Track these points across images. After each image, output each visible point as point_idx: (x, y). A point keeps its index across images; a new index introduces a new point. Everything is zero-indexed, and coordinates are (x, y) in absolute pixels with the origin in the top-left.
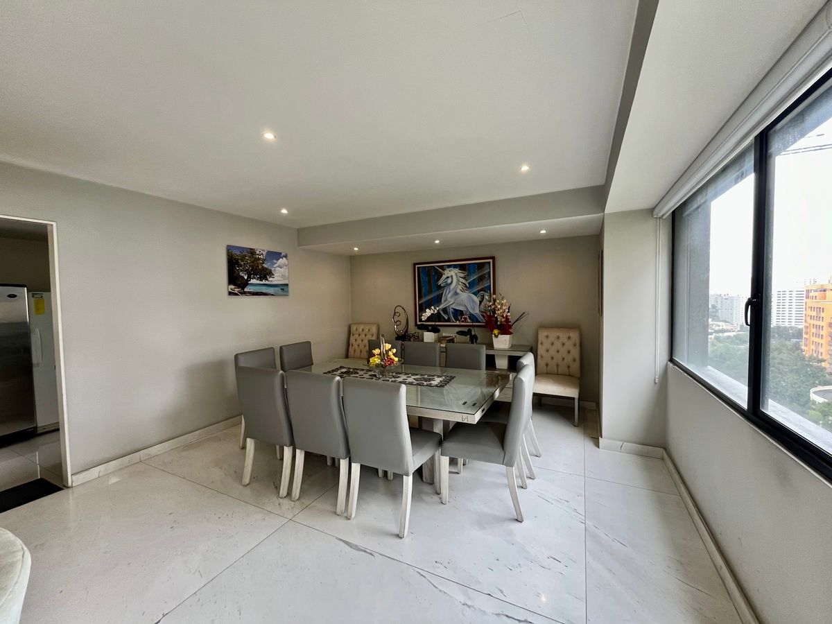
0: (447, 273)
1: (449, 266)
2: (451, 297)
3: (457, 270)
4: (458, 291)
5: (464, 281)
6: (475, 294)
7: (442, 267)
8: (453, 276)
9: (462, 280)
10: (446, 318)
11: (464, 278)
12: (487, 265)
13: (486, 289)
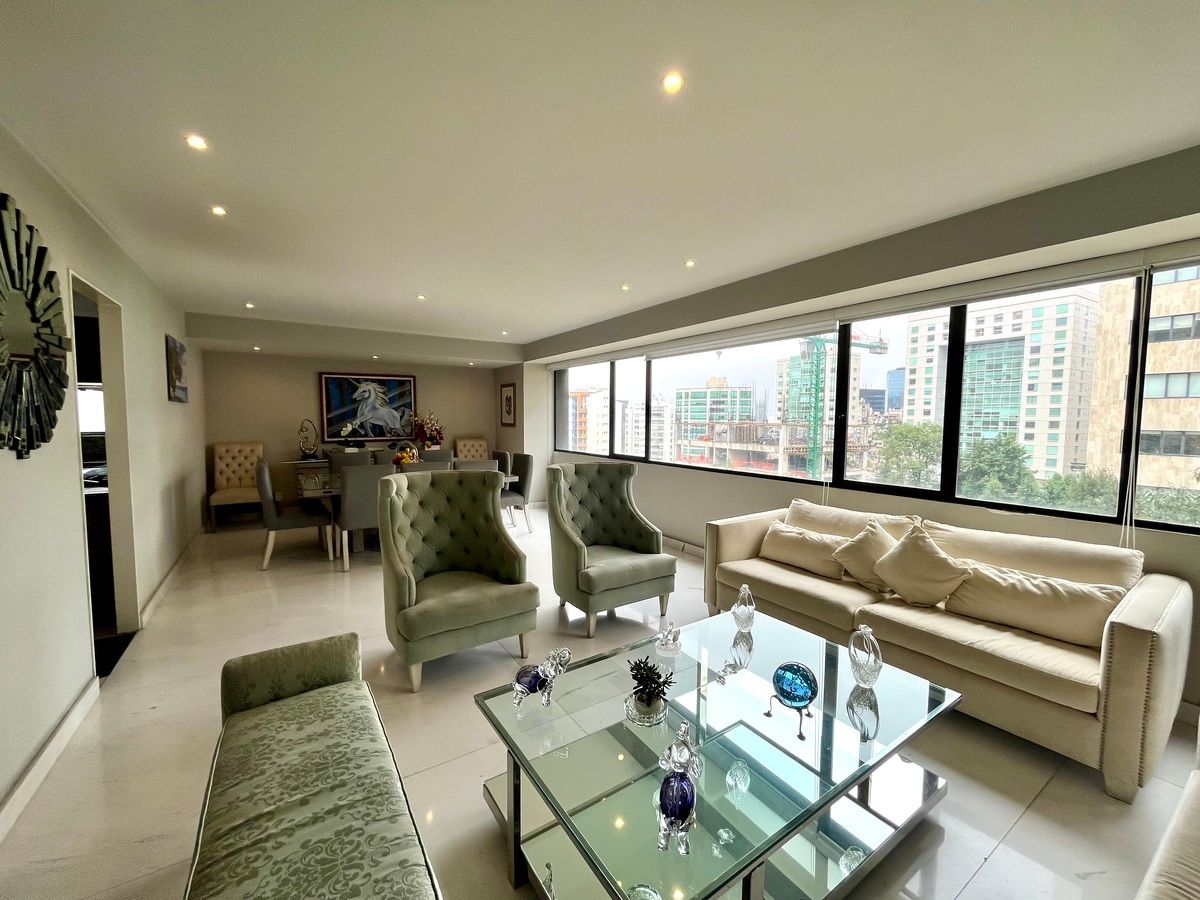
0: (363, 387)
1: (367, 380)
2: (369, 411)
3: (375, 385)
4: (378, 406)
5: (383, 396)
6: (396, 409)
7: (358, 380)
8: (370, 391)
9: (380, 395)
10: (363, 433)
11: (384, 393)
12: (408, 384)
13: (408, 406)
